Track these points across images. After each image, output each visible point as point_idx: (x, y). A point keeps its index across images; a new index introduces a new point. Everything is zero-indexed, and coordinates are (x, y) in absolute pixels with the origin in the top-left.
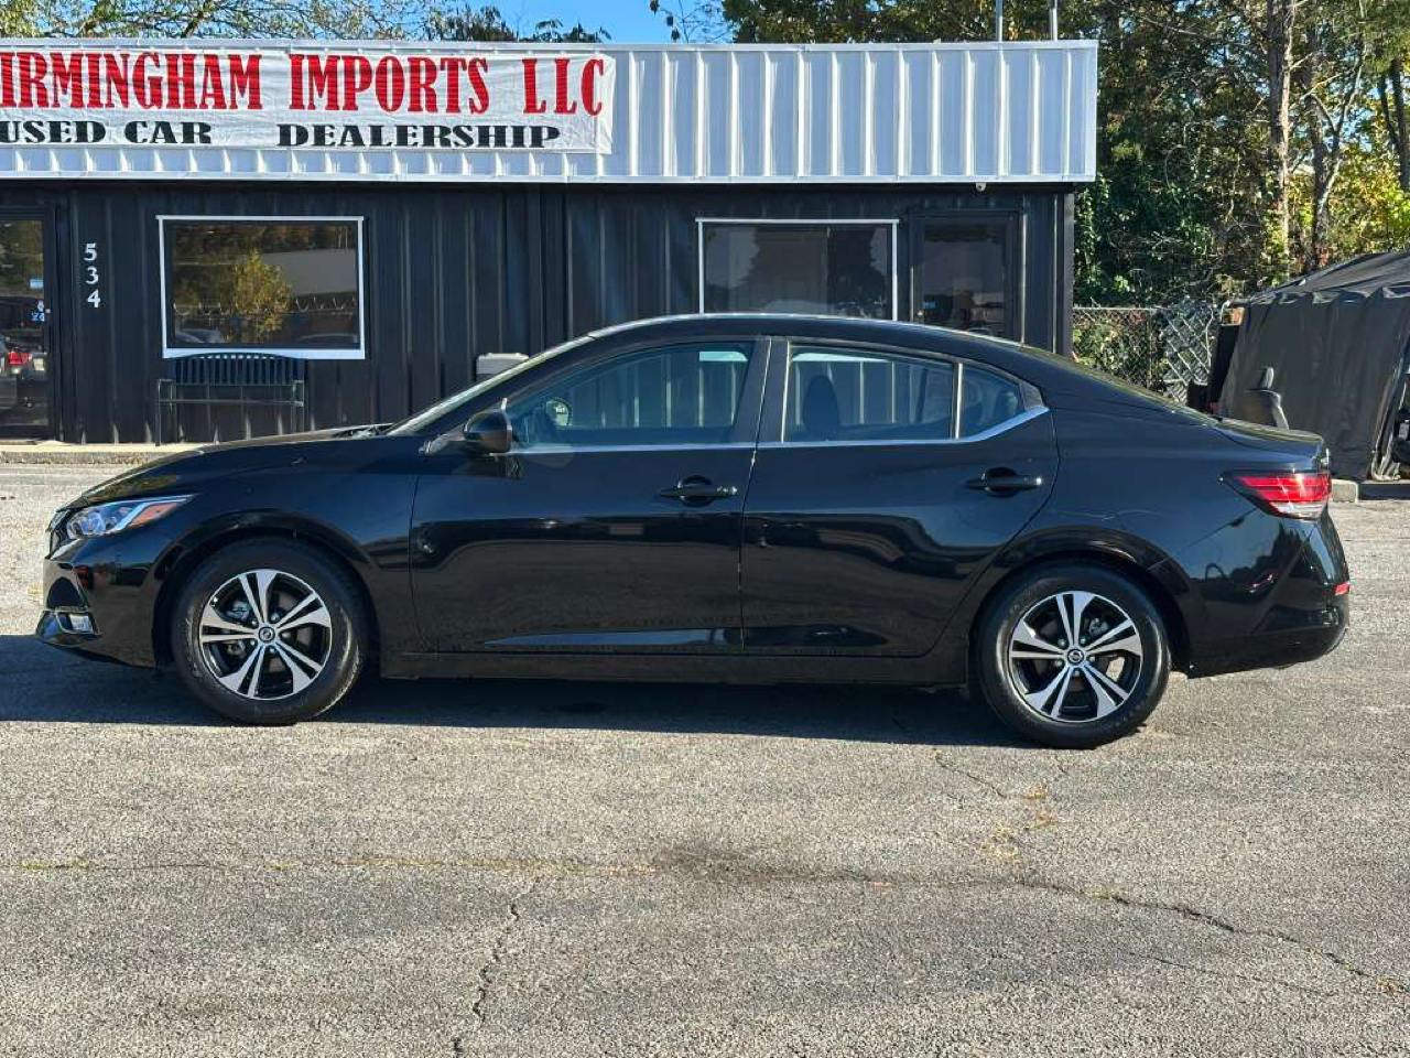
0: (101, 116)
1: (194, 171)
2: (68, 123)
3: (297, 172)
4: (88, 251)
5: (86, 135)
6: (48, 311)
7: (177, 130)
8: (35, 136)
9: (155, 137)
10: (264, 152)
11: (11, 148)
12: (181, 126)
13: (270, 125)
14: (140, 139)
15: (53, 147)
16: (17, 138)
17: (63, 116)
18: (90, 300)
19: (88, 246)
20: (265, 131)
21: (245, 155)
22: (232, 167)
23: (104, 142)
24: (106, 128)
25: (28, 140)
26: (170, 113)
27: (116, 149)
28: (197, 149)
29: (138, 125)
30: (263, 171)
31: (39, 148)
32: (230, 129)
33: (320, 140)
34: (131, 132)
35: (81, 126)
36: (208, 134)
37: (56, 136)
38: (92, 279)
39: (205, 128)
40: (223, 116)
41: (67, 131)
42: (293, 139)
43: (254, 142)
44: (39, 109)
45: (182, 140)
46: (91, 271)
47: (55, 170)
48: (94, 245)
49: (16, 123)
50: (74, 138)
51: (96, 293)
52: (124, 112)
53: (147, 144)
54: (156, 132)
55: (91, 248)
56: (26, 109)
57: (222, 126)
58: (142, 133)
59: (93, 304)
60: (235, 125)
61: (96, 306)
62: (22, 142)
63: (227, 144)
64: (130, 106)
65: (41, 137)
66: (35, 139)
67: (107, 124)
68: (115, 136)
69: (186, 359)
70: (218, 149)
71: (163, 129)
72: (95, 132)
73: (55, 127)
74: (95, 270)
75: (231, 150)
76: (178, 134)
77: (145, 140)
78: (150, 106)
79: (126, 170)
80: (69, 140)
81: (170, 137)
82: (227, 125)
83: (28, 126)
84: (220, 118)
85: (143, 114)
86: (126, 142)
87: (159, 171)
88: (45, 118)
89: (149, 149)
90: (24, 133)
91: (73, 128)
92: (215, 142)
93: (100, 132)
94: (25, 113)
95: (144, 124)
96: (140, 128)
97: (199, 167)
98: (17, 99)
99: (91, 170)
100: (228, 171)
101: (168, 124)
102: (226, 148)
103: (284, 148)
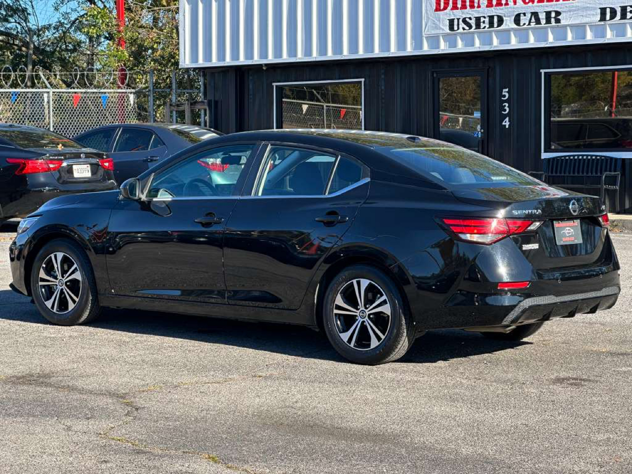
0: (501, 11)
1: (551, 41)
2: (484, 17)
3: (610, 37)
4: (503, 94)
5: (493, 23)
6: (482, 131)
7: (542, 16)
8: (467, 26)
9: (530, 22)
10: (591, 26)
11: (455, 34)
12: (545, 13)
13: (595, 9)
14: (522, 24)
15: (477, 32)
16: (458, 28)
17: (482, 13)
18: (504, 123)
19: (504, 90)
20: (592, 12)
21: (580, 29)
22: (573, 38)
23: (503, 27)
24: (504, 18)
25: (464, 29)
26: (538, 6)
27: (508, 31)
28: (552, 27)
29: (522, 15)
30: (590, 38)
31: (469, 33)
32: (572, 13)
33: (624, 16)
34: (517, 20)
35: (491, 18)
36: (559, 17)
37: (478, 26)
38: (505, 110)
39: (558, 13)
40: (567, 5)
41: (484, 22)
42: (608, 17)
43: (585, 20)
44: (470, 10)
45: (545, 22)
46: (505, 106)
47: (478, 46)
48: (507, 90)
49: (458, 19)
50: (487, 26)
51: (507, 119)
52: (514, 8)
53: (525, 26)
54: (531, 19)
55: (505, 92)
56: (463, 10)
57: (567, 12)
58: (524, 20)
59: (505, 126)
60: (575, 10)
61: (507, 127)
62: (461, 30)
63: (570, 23)
64: (517, 4)
65: (470, 27)
66: (467, 28)
67: (505, 16)
68: (509, 23)
69: (554, 159)
70: (565, 26)
71: (534, 17)
72: (499, 21)
73: (478, 19)
74: (507, 105)
75: (571, 26)
76: (543, 19)
77: (524, 24)
78: (529, 2)
79: (514, 43)
80: (485, 27)
81: (538, 21)
82: (570, 11)
83: (464, 21)
84: (566, 7)
85: (524, 8)
86: (515, 26)
87: (532, 42)
88: (472, 15)
89: (527, 29)
90: (462, 25)
91: (487, 20)
92: (563, 22)
93: (501, 21)
94: (463, 13)
95: (524, 14)
96: (522, 17)
97: (554, 39)
98: (459, 6)
99: (496, 44)
100: (570, 39)
101: (537, 13)
102: (569, 25)
103: (602, 23)
